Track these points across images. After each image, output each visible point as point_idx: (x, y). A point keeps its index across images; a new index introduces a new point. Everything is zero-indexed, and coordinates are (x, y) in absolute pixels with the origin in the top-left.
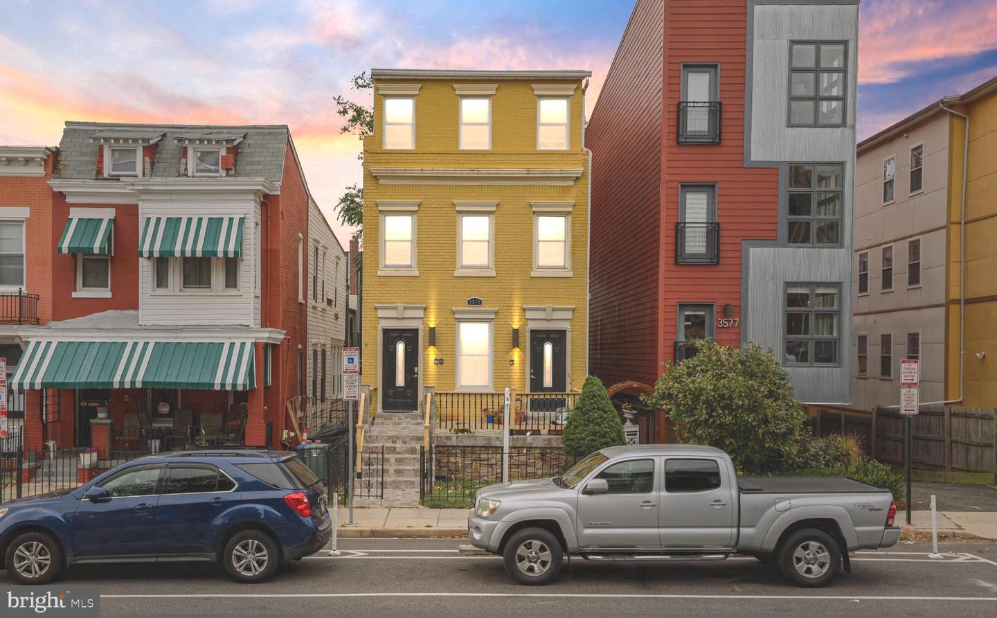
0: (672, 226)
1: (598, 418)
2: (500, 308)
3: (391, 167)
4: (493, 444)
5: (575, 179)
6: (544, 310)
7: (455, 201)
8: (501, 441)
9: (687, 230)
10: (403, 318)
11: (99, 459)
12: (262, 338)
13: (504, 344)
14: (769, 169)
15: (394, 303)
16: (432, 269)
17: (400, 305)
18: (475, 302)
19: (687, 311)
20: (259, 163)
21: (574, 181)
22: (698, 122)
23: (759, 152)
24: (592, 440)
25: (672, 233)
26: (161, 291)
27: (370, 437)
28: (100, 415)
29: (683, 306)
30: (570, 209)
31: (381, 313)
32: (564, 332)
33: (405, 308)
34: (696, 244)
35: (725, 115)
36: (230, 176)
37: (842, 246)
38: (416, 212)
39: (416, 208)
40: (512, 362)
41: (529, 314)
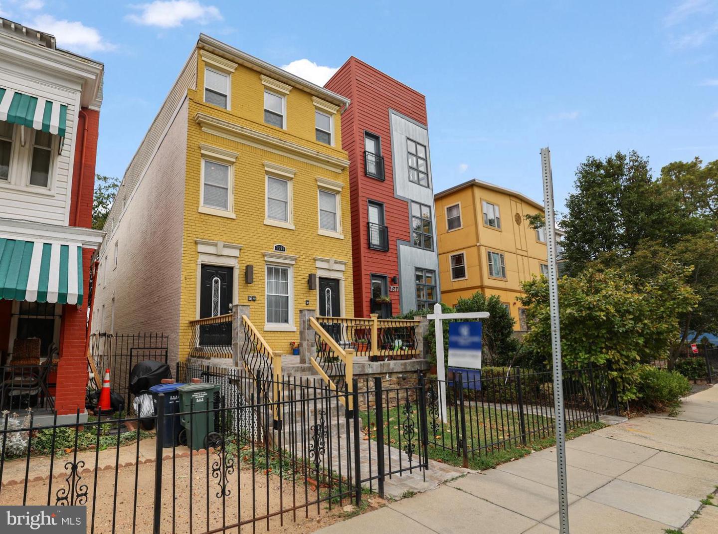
0: (366, 224)
2: (298, 256)
5: (342, 168)
9: (370, 228)
10: (222, 255)
13: (301, 287)
14: (404, 201)
15: (215, 240)
16: (246, 215)
17: (221, 245)
18: (280, 248)
19: (373, 279)
23: (400, 191)
25: (366, 229)
30: (340, 190)
31: (201, 248)
32: (337, 281)
33: (224, 246)
35: (385, 166)
37: (433, 251)
38: (233, 163)
39: (234, 160)
40: (307, 303)
41: (318, 264)
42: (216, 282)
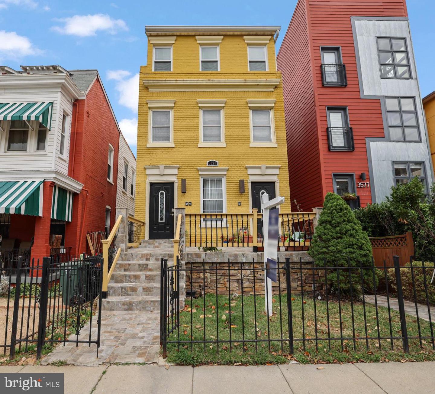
0: (325, 130)
1: (350, 230)
2: (230, 167)
4: (240, 261)
5: (274, 87)
7: (198, 100)
8: (246, 257)
9: (332, 132)
10: (164, 175)
13: (233, 192)
14: (375, 100)
15: (158, 165)
16: (183, 143)
17: (162, 167)
18: (213, 163)
19: (337, 179)
21: (274, 88)
22: (331, 77)
23: (368, 91)
25: (325, 134)
29: (336, 175)
30: (273, 105)
31: (148, 172)
32: (273, 184)
33: (165, 168)
34: (338, 141)
35: (347, 72)
37: (421, 141)
38: (173, 108)
39: (173, 105)
40: (239, 204)
41: (250, 171)
42: (162, 194)
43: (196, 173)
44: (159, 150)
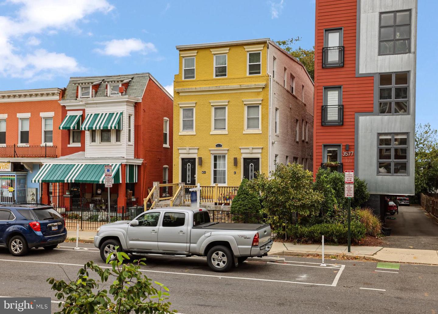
0: (320, 108)
2: (230, 148)
3: (185, 87)
5: (262, 88)
6: (248, 149)
7: (210, 101)
8: (210, 207)
9: (328, 109)
10: (189, 153)
11: (66, 211)
12: (124, 162)
13: (232, 165)
14: (369, 77)
15: (185, 147)
16: (201, 132)
17: (187, 148)
18: (219, 146)
19: (328, 148)
20: (135, 89)
21: (262, 89)
22: (333, 57)
23: (363, 69)
24: (240, 208)
25: (320, 111)
26: (93, 144)
27: (157, 204)
28: (67, 193)
29: (325, 146)
30: (261, 102)
31: (180, 151)
32: (258, 159)
33: (190, 149)
34: (333, 115)
35: (346, 52)
36: (123, 95)
37: (409, 114)
38: (195, 107)
39: (195, 105)
40: (235, 173)
41: (242, 151)
42: (189, 165)
43: (208, 152)
44: (186, 136)
